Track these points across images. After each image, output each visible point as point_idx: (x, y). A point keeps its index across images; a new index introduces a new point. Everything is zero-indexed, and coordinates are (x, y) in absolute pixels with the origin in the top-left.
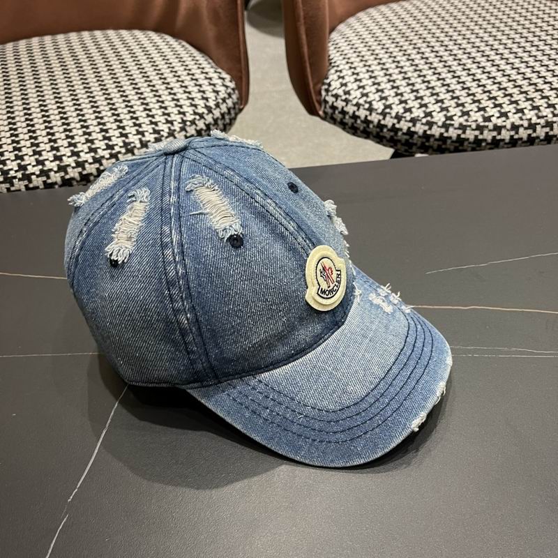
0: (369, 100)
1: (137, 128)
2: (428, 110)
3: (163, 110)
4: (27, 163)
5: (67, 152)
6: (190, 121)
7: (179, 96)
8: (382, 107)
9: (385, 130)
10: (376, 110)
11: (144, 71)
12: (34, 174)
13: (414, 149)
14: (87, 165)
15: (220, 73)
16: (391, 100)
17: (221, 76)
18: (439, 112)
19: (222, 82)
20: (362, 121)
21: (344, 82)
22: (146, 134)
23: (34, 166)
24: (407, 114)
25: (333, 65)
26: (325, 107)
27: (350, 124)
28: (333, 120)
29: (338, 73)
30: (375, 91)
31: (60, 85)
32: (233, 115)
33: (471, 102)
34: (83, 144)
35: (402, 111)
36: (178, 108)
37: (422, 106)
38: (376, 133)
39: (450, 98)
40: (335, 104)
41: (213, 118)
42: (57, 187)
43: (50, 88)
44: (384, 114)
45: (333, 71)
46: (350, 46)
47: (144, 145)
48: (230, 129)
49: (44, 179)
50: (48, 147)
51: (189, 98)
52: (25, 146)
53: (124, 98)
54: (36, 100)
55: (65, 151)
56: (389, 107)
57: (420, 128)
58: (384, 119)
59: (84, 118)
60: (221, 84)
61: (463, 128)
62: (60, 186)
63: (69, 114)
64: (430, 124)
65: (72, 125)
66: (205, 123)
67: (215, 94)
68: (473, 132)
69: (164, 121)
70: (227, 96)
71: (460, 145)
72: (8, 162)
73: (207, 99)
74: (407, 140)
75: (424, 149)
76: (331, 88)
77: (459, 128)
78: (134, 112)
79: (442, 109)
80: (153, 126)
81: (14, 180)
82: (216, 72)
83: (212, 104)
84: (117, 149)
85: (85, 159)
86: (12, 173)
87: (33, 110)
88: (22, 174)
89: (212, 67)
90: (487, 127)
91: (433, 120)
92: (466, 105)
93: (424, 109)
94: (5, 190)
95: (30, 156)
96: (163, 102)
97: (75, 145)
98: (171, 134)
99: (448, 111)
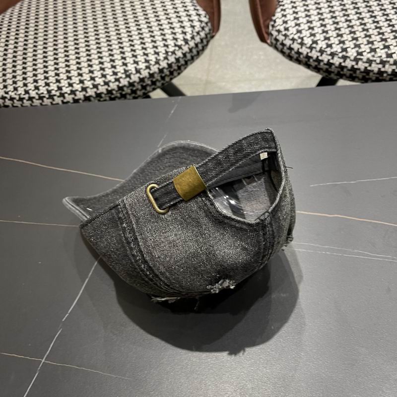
0: (302, 36)
1: (134, 58)
2: (345, 47)
3: (153, 43)
4: (63, 85)
5: (88, 77)
6: (172, 52)
7: (166, 31)
8: (311, 43)
9: (311, 60)
10: (306, 44)
12: (66, 93)
14: (100, 87)
15: (197, 10)
16: (318, 37)
17: (198, 13)
18: (353, 48)
19: (199, 17)
20: (295, 52)
21: (286, 19)
22: (140, 63)
23: (67, 87)
24: (329, 49)
27: (287, 53)
28: (276, 48)
29: (283, 12)
30: (307, 28)
32: (205, 43)
33: (380, 40)
34: (98, 71)
35: (325, 46)
36: (164, 42)
37: (340, 42)
38: (306, 62)
39: (364, 36)
40: (277, 37)
41: (189, 48)
42: (81, 101)
44: (311, 48)
45: (279, 10)
47: (138, 71)
48: (202, 53)
49: (73, 96)
50: (76, 73)
51: (172, 33)
52: (62, 73)
53: (128, 34)
54: (72, 35)
55: (86, 77)
56: (315, 42)
57: (336, 61)
58: (311, 52)
59: (100, 51)
60: (197, 20)
61: (370, 62)
62: (83, 101)
63: (92, 47)
64: (345, 58)
65: (93, 56)
66: (182, 53)
67: (192, 29)
68: (377, 65)
69: (153, 53)
70: (200, 29)
71: (366, 77)
72: (51, 84)
73: (185, 33)
74: (327, 69)
76: (276, 25)
77: (366, 62)
78: (134, 46)
79: (356, 46)
80: (145, 57)
81: (55, 97)
82: (195, 9)
83: (188, 37)
84: (120, 75)
85: (99, 83)
86: (53, 92)
87: (69, 43)
88: (60, 93)
89: (193, 5)
90: (389, 62)
91: (347, 55)
92: (375, 43)
93: (341, 45)
95: (65, 80)
96: (154, 37)
97: (93, 72)
98: (157, 62)
99: (360, 47)
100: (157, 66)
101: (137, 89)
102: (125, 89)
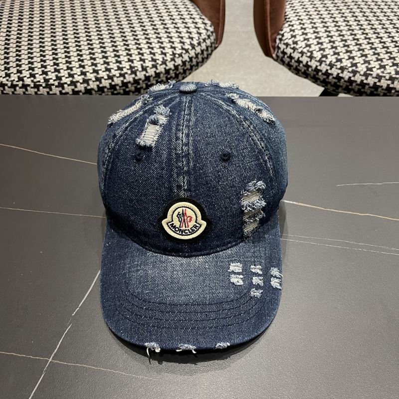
0: (311, 50)
1: (140, 56)
2: (354, 62)
3: (160, 44)
4: (62, 75)
5: (90, 69)
6: (179, 54)
7: (172, 34)
8: (320, 56)
9: (320, 74)
10: (315, 58)
11: (149, 13)
12: (66, 83)
13: (340, 89)
14: (103, 81)
15: (203, 19)
16: (327, 52)
17: (204, 22)
18: (362, 64)
19: (205, 26)
20: (303, 65)
21: (294, 34)
22: (146, 61)
23: (66, 78)
24: (339, 63)
25: (287, 20)
26: (278, 52)
27: (294, 66)
28: (282, 62)
29: (290, 27)
30: (316, 43)
31: (89, 19)
32: (210, 52)
33: (388, 58)
34: (102, 64)
35: (334, 60)
36: (171, 44)
37: (350, 58)
38: (313, 75)
39: (372, 54)
40: (285, 50)
41: (195, 53)
42: (81, 94)
43: (82, 20)
44: (321, 62)
45: (286, 25)
46: (302, 6)
47: (144, 69)
48: (206, 62)
49: (73, 87)
50: (77, 65)
51: (179, 37)
52: (61, 63)
53: (133, 33)
54: (72, 29)
55: (89, 69)
56: (326, 56)
57: (346, 75)
58: (320, 65)
59: (104, 46)
60: (203, 28)
61: (379, 77)
62: (84, 94)
63: (94, 41)
64: (355, 73)
65: (95, 50)
66: (189, 57)
67: (199, 35)
68: (386, 81)
69: (160, 53)
70: (207, 37)
71: (375, 91)
72: (49, 73)
73: (192, 38)
74: (335, 83)
75: (348, 90)
76: (284, 38)
77: (376, 78)
78: (139, 44)
79: (365, 62)
80: (152, 56)
81: (52, 87)
82: (201, 18)
83: (195, 42)
84: (125, 70)
85: (102, 76)
86: (51, 82)
87: (69, 36)
88: (59, 83)
89: (198, 14)
90: (398, 78)
91: (357, 70)
92: (384, 60)
93: (351, 60)
94: (46, 93)
95: (65, 70)
96: (160, 38)
97: (96, 65)
98: (164, 62)
99: (369, 64)
100: (164, 66)
101: (142, 88)
102: (130, 85)
